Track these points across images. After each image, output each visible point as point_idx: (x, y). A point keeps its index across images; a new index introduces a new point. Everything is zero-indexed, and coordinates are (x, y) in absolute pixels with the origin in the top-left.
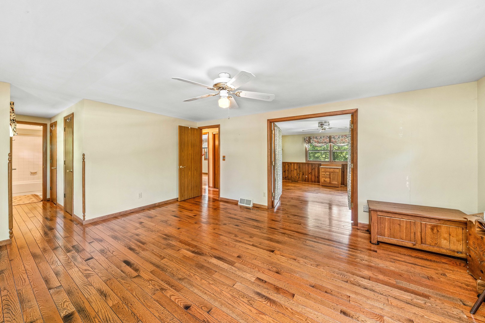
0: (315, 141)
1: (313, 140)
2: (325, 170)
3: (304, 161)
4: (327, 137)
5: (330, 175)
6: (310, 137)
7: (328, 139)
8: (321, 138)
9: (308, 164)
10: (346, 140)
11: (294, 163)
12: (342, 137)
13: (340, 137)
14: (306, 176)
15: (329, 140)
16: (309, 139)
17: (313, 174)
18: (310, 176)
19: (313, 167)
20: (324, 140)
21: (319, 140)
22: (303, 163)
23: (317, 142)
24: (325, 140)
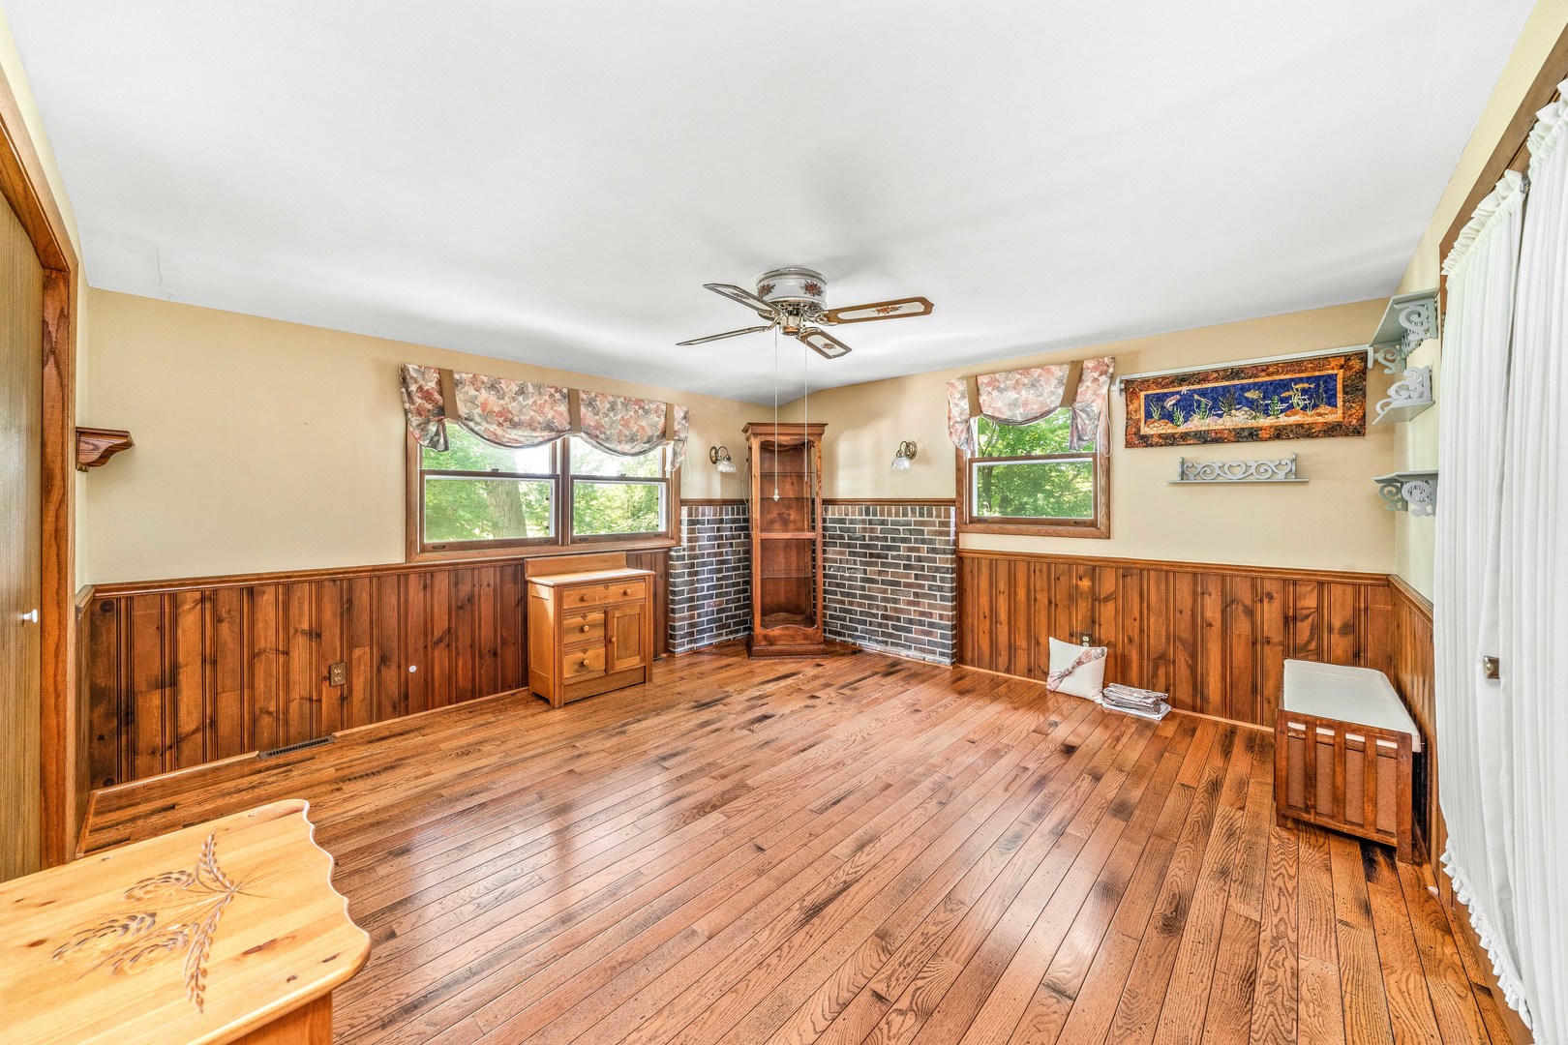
0: (484, 406)
1: (473, 401)
2: (582, 599)
3: (397, 557)
4: (558, 396)
5: (605, 624)
6: (451, 372)
7: (563, 408)
8: (522, 391)
9: (428, 574)
10: (643, 428)
11: (287, 584)
12: (625, 405)
13: (620, 406)
14: (413, 669)
15: (566, 414)
16: (440, 383)
17: (464, 638)
18: (440, 658)
19: (465, 589)
20: (540, 410)
21: (513, 406)
22: (377, 574)
23: (500, 414)
24: (547, 409)
